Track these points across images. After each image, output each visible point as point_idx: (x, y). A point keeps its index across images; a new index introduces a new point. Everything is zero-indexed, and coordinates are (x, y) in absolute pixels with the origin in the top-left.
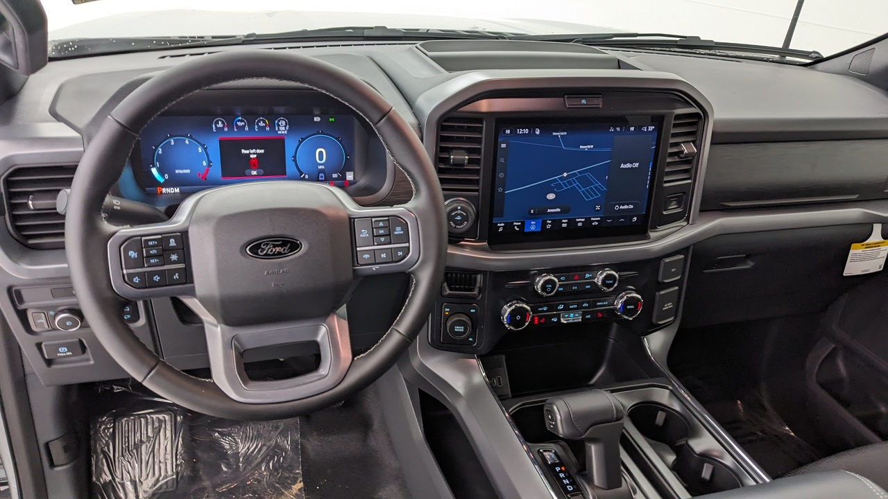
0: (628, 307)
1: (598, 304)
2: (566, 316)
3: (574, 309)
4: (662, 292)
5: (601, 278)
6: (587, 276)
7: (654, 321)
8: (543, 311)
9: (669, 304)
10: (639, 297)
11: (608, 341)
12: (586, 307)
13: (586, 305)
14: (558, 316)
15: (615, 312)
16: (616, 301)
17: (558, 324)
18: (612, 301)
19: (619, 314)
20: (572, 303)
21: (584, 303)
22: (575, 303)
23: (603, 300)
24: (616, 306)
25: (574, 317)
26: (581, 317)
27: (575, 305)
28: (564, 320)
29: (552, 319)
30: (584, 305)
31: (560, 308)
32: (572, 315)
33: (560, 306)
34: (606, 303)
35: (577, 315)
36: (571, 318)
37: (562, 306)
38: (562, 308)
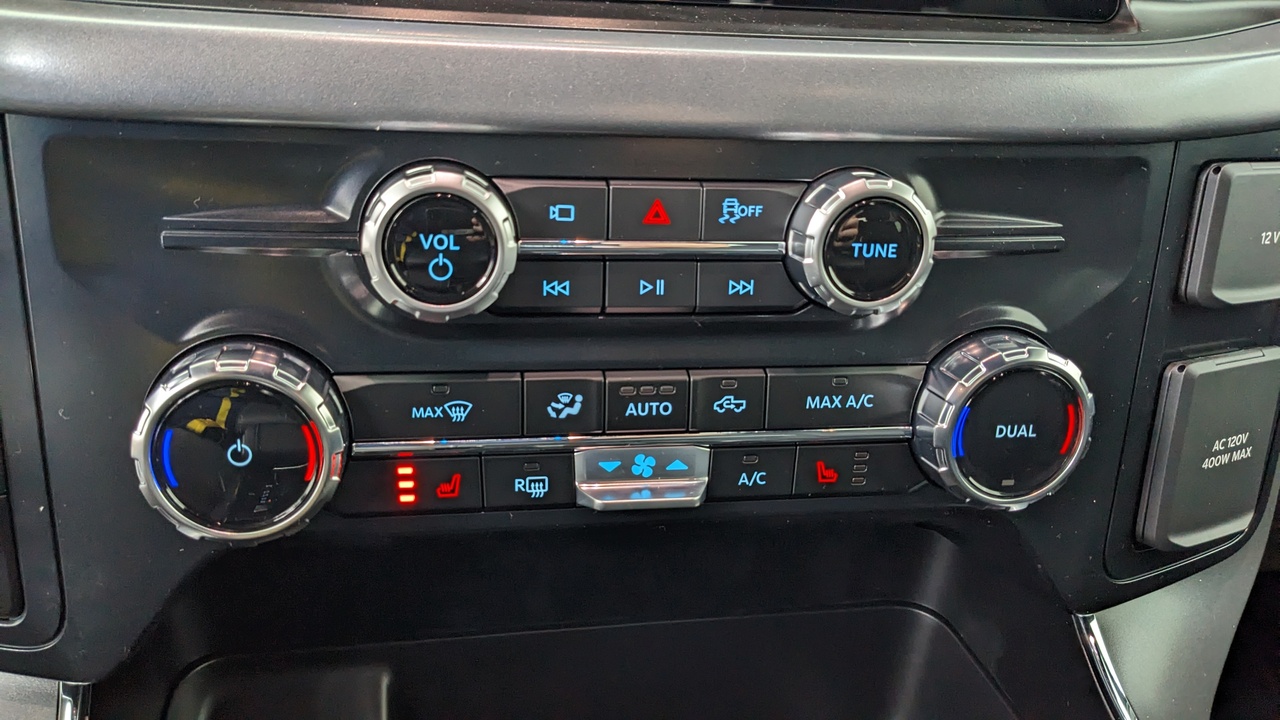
0: (1003, 431)
1: (811, 403)
2: (610, 466)
3: (653, 423)
4: (1200, 367)
5: (817, 222)
6: (734, 210)
7: (1151, 530)
8: (444, 428)
9: (1235, 440)
10: (1073, 371)
11: (907, 624)
12: (730, 421)
13: (728, 403)
14: (559, 465)
15: (923, 458)
16: (925, 393)
17: (559, 519)
18: (899, 391)
19: (943, 469)
20: (637, 385)
21: (716, 390)
22: (657, 384)
23: (846, 377)
24: (924, 423)
25: (660, 472)
26: (707, 479)
27: (660, 398)
28: (600, 494)
29: (519, 485)
30: (721, 406)
31: (558, 412)
32: (643, 464)
33: (558, 402)
34: (864, 398)
35: (677, 466)
36: (640, 477)
37: (571, 404)
38: (575, 410)
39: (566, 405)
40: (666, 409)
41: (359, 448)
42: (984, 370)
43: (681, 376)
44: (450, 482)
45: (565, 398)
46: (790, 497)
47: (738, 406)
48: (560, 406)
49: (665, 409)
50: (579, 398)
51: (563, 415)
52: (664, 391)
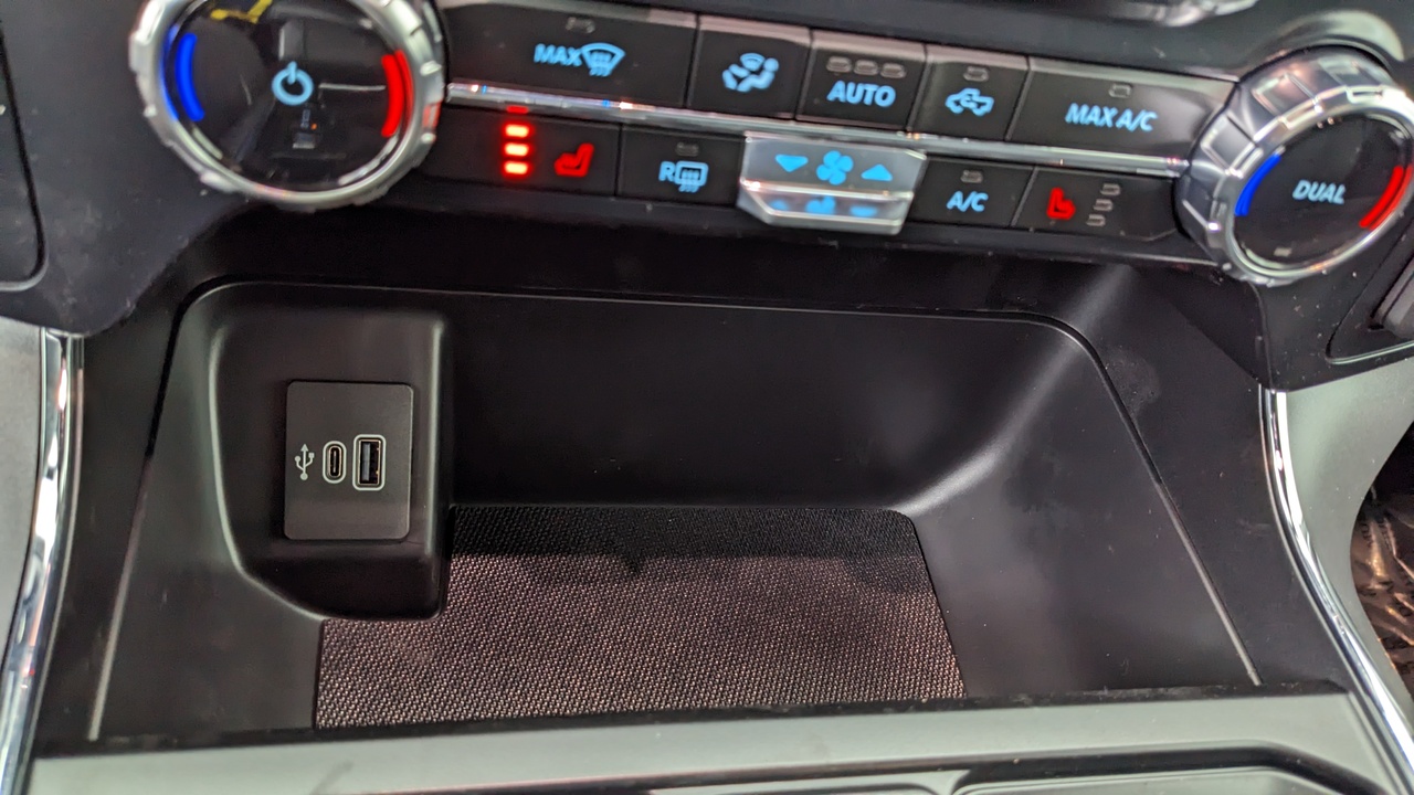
0: (1305, 190)
2: (790, 162)
3: (864, 114)
8: (577, 80)
12: (964, 125)
13: (968, 100)
14: (724, 153)
15: (1187, 205)
16: (1222, 122)
17: (709, 222)
18: (1191, 111)
19: (1213, 227)
20: (854, 58)
21: (957, 79)
22: (880, 61)
23: (1131, 85)
24: (1206, 158)
25: (853, 181)
26: (909, 196)
27: (879, 80)
28: (771, 198)
29: (667, 171)
30: (958, 103)
31: (739, 80)
32: (836, 165)
33: (740, 65)
34: (1144, 117)
35: (878, 173)
36: (826, 184)
37: (758, 72)
38: (762, 82)
39: (753, 73)
40: (885, 97)
41: (458, 90)
42: (1318, 110)
43: (913, 52)
44: (575, 153)
45: (751, 61)
46: (1009, 228)
47: (980, 105)
48: (741, 73)
49: (883, 96)
50: (772, 65)
51: (744, 87)
52: (889, 71)
